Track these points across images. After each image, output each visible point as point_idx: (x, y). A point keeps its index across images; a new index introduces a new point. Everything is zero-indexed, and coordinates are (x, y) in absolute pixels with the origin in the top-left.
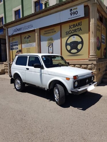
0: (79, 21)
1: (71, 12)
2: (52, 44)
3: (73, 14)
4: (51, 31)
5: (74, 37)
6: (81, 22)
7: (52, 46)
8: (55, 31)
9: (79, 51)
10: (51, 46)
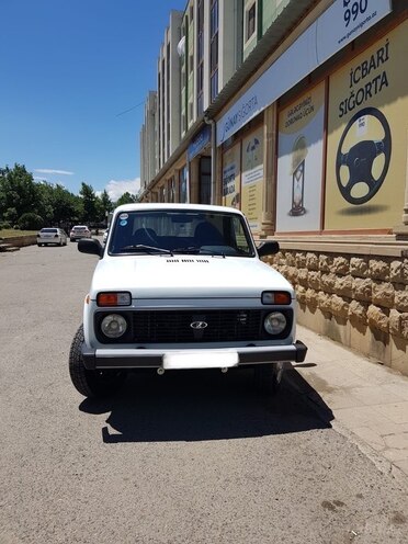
0: (381, 44)
1: (346, 8)
2: (303, 163)
3: (353, 16)
4: (302, 110)
5: (362, 125)
6: (387, 45)
7: (303, 171)
8: (312, 108)
9: (375, 187)
10: (299, 173)
